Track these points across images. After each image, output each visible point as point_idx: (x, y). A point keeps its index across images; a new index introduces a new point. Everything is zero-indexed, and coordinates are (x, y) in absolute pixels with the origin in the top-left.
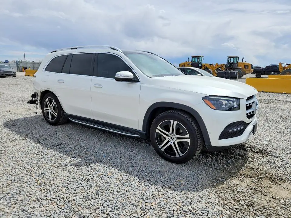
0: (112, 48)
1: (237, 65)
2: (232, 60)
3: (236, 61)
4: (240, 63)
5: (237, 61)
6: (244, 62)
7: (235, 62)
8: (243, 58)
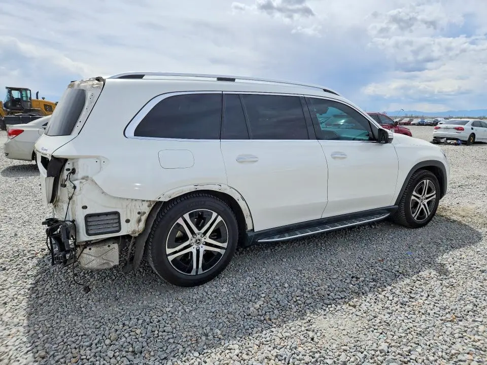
0: (325, 90)
1: (31, 105)
2: (16, 95)
3: (27, 97)
4: (34, 100)
5: (29, 96)
6: (40, 99)
7: (24, 99)
8: (38, 93)
